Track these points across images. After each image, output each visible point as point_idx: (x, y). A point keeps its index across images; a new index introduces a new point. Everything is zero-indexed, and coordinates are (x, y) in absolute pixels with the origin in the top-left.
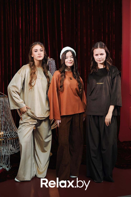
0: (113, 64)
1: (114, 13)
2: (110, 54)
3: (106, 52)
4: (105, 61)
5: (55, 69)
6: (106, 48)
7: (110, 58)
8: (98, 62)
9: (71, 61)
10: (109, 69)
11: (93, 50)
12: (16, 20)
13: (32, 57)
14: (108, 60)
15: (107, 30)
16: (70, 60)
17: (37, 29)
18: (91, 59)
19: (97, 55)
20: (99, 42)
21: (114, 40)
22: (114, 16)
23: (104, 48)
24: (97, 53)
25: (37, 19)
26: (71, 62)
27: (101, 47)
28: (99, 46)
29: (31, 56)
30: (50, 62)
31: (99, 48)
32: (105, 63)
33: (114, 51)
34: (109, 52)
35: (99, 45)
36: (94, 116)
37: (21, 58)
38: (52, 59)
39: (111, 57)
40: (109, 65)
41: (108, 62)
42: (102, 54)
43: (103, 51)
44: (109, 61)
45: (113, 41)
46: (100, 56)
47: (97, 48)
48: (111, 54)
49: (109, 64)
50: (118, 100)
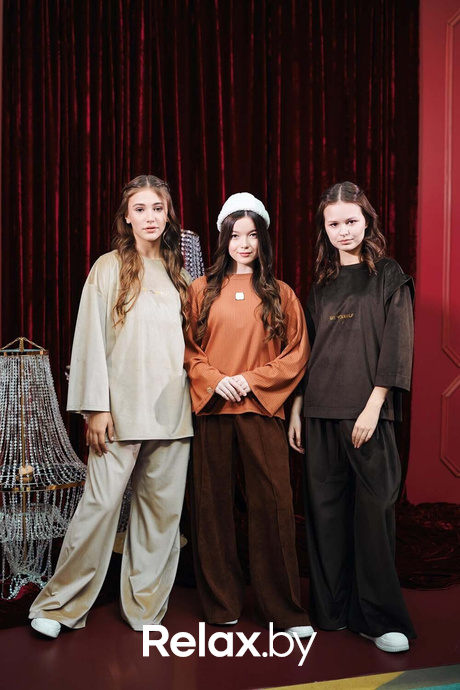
0: (388, 252)
1: (393, 86)
2: (379, 218)
3: (365, 213)
4: (364, 243)
5: (199, 263)
6: (365, 202)
7: (380, 234)
8: (341, 247)
9: (247, 248)
10: (376, 267)
11: (324, 208)
12: (76, 106)
13: (128, 222)
14: (374, 238)
15: (370, 140)
16: (245, 245)
17: (141, 135)
18: (319, 238)
19: (335, 224)
20: (340, 181)
21: (392, 173)
22: (393, 96)
23: (358, 201)
24: (334, 219)
25: (141, 102)
26: (247, 251)
27: (348, 199)
28: (339, 196)
29: (125, 221)
30: (185, 242)
31: (340, 201)
32: (363, 249)
33: (393, 207)
34: (375, 215)
35: (340, 191)
36: (323, 421)
37: (89, 229)
38: (189, 232)
39: (382, 228)
40: (377, 254)
41: (373, 245)
42: (352, 222)
43: (354, 211)
44: (376, 243)
45: (389, 176)
46: (344, 228)
47: (334, 200)
48: (381, 219)
49: (376, 251)
50: (399, 370)
